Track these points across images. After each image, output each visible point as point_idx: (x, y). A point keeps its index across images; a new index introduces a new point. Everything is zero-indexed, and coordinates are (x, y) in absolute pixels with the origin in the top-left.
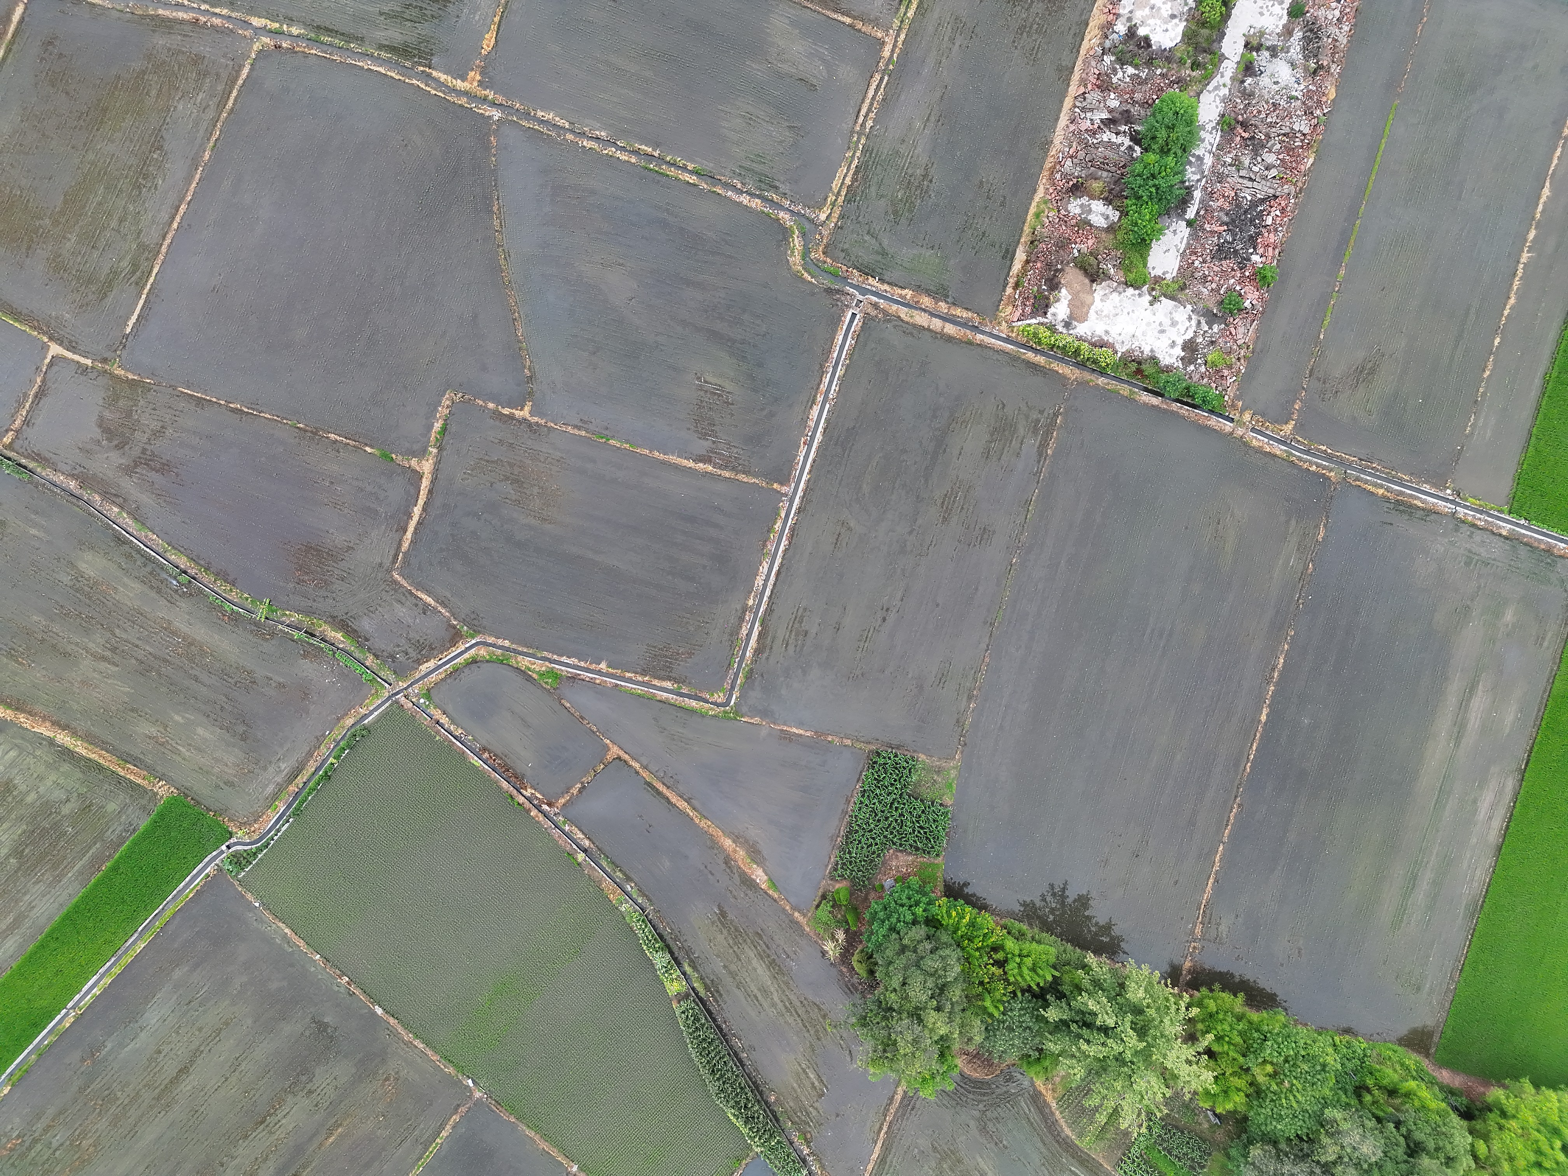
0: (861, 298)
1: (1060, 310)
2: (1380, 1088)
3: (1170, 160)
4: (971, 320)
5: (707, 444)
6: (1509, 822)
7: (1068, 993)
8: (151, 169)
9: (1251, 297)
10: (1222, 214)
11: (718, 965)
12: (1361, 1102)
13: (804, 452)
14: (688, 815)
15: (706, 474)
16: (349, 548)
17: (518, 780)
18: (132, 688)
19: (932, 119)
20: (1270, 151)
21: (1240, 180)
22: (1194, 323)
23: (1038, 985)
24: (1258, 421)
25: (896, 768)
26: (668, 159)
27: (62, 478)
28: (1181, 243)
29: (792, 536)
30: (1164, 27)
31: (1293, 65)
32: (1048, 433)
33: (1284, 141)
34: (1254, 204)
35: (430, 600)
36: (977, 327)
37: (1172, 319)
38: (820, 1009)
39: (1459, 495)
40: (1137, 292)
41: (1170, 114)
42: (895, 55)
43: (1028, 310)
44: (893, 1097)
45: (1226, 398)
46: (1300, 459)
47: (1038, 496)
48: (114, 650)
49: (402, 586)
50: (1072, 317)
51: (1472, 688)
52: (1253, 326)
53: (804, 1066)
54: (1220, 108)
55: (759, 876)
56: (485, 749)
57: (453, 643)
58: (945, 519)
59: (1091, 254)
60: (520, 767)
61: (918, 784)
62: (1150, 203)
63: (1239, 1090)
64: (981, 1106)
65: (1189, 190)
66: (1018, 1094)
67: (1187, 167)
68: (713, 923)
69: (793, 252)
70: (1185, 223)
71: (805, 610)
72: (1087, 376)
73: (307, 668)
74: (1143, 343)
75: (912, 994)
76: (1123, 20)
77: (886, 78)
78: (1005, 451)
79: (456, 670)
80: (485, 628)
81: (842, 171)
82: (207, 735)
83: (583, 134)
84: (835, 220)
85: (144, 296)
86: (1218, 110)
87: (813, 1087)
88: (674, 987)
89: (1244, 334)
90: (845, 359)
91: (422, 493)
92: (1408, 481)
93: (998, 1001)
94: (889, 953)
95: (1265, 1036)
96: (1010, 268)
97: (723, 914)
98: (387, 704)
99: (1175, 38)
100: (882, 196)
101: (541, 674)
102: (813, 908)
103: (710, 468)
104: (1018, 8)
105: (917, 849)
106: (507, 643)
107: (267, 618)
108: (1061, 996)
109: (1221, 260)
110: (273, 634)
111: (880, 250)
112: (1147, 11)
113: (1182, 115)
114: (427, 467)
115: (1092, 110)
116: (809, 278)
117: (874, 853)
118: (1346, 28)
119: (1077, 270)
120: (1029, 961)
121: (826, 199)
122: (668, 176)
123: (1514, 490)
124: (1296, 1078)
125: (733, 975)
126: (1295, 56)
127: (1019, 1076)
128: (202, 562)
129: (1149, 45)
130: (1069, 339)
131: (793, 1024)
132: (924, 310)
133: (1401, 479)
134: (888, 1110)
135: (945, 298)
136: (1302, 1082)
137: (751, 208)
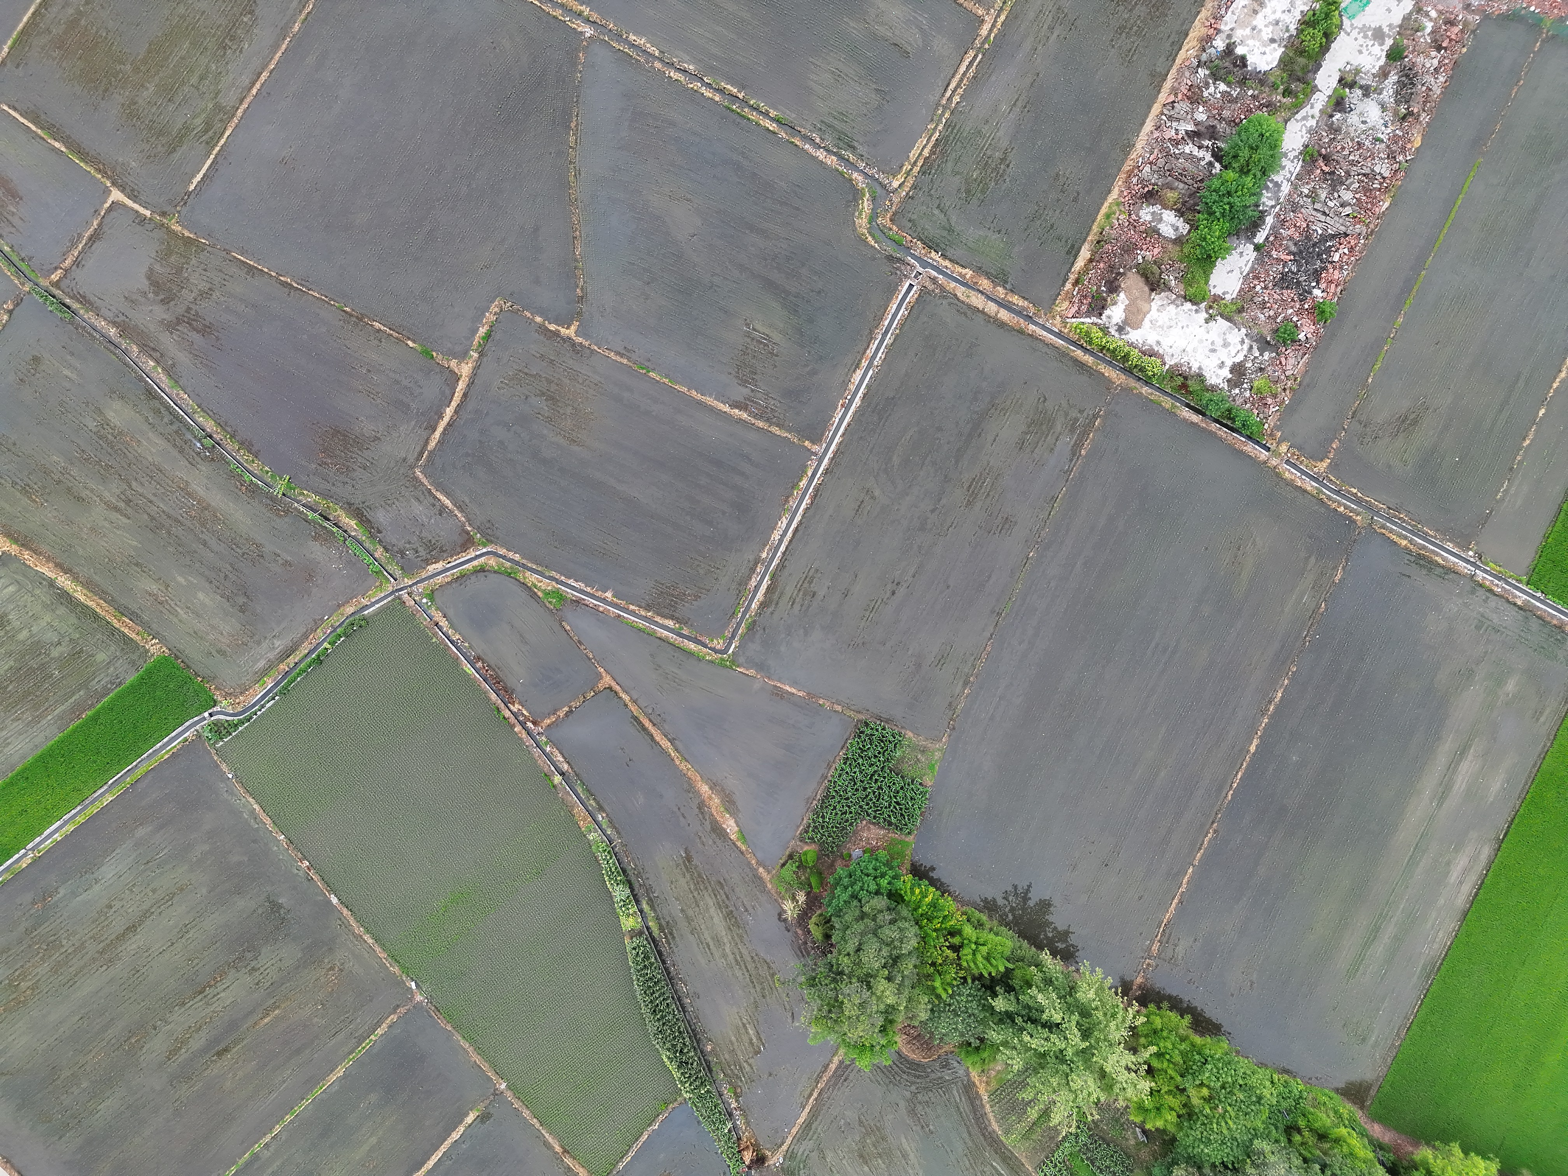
0: (921, 270)
1: (1115, 313)
2: (1311, 1130)
3: (1248, 180)
4: (1026, 309)
5: (746, 391)
6: (1479, 889)
7: (1017, 988)
8: (239, 32)
9: (1307, 330)
10: (1290, 243)
11: (674, 909)
12: (1290, 1141)
13: (841, 414)
14: (670, 755)
15: (740, 421)
16: (377, 439)
17: (507, 694)
18: (140, 543)
19: (1019, 104)
20: (1348, 189)
21: (1314, 213)
22: (1246, 347)
23: (990, 974)
24: (1294, 454)
25: (882, 741)
26: (752, 103)
27: (103, 323)
28: (1246, 265)
29: (815, 496)
30: (1263, 49)
31: (1383, 107)
32: (1084, 434)
33: (1363, 182)
34: (1324, 238)
35: (447, 502)
36: (1031, 317)
37: (1225, 340)
38: (769, 967)
39: (1480, 559)
40: (1194, 307)
41: (1256, 135)
42: (993, 35)
43: (1084, 308)
44: (828, 1065)
45: (1266, 426)
46: (1329, 498)
47: (1065, 495)
48: (128, 502)
49: (422, 484)
50: (1126, 322)
51: (1462, 752)
52: (1304, 360)
53: (745, 1021)
54: (1305, 139)
55: (730, 826)
56: (479, 658)
57: (464, 548)
58: (969, 503)
59: (1155, 262)
60: (511, 682)
61: (901, 760)
62: (1221, 220)
63: (1172, 1109)
64: (913, 1088)
65: (1262, 215)
66: (952, 1082)
67: (1264, 191)
68: (678, 865)
69: (860, 214)
70: (1252, 247)
71: (817, 571)
72: (1132, 383)
73: (316, 551)
74: (1192, 360)
75: (865, 960)
76: (1223, 36)
77: (980, 56)
78: (1040, 445)
79: (462, 576)
80: (498, 539)
81: (922, 142)
82: (207, 601)
83: (671, 65)
84: (907, 189)
85: (212, 157)
86: (1303, 140)
87: (751, 1042)
88: (629, 923)
89: (1294, 366)
90: (896, 328)
91: (457, 394)
92: (1432, 536)
93: (949, 984)
94: (848, 918)
95: (1206, 1060)
96: (1073, 264)
97: (689, 858)
98: (389, 599)
99: (1271, 63)
100: (957, 173)
101: (547, 594)
102: (778, 867)
103: (745, 416)
104: (1121, 8)
105: (890, 824)
106: (517, 557)
107: (284, 494)
108: (1010, 989)
109: (1283, 288)
110: (287, 512)
111: (947, 226)
112: (1248, 31)
113: (1268, 138)
114: (465, 370)
115: (1178, 120)
116: (873, 243)
117: (847, 821)
118: (1442, 79)
119: (1139, 277)
120: (984, 950)
121: (901, 167)
122: (749, 119)
123: (1535, 562)
124: (1230, 1105)
125: (689, 920)
126: (1386, 99)
127: (955, 1064)
128: (229, 430)
129: (1245, 65)
130: (1121, 343)
131: (741, 978)
132: (981, 292)
133: (1426, 534)
134: (821, 1077)
135: (1004, 283)
136: (1236, 1109)
137: (826, 164)
